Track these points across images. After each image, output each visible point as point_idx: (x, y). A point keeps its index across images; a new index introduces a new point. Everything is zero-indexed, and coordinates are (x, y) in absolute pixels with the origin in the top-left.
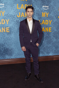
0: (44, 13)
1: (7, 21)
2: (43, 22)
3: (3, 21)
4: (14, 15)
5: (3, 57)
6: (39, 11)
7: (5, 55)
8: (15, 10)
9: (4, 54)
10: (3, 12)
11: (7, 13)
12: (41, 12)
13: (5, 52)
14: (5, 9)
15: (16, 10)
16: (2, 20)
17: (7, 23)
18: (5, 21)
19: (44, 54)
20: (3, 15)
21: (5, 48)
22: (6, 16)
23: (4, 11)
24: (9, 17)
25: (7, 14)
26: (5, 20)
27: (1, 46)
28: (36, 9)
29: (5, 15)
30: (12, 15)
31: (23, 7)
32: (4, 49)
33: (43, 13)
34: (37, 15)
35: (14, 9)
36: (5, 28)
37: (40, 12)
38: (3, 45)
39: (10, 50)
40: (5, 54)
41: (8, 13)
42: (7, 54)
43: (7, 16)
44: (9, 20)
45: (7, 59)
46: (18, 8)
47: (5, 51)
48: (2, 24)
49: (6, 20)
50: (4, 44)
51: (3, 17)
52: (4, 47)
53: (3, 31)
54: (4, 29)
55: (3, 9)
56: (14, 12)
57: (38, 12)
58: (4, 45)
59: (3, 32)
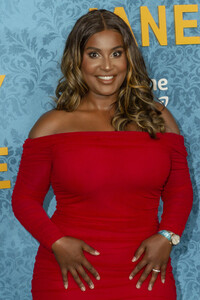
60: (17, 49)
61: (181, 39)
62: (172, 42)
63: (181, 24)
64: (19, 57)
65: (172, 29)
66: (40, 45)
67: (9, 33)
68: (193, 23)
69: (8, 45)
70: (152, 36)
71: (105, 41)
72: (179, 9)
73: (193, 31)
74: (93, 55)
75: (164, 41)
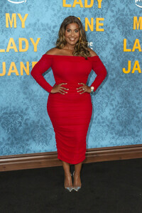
0: (138, 19)
1: (35, 41)
2: (137, 45)
3: (24, 43)
4: (54, 24)
5: (23, 147)
6: (125, 13)
7: (28, 143)
8: (56, 12)
9: (25, 137)
10: (23, 15)
11: (33, 21)
12: (131, 15)
13: (27, 134)
14: (29, 7)
15: (59, 11)
16: (21, 40)
17: (35, 50)
18: (30, 42)
19: (138, 139)
20: (23, 26)
21: (29, 122)
22: (30, 30)
23: (26, 15)
24: (39, 30)
25: (35, 24)
26: (28, 39)
27: (17, 115)
28: (117, 6)
29: (30, 24)
30: (47, 24)
31: (81, 3)
32: (26, 124)
33: (135, 18)
34: (118, 26)
35: (54, 7)
36: (28, 63)
37: (127, 15)
38: (22, 112)
39: (42, 126)
40: (27, 140)
41: (38, 20)
42: (34, 138)
43: (34, 30)
44: (39, 39)
45: (32, 153)
46: (65, 5)
47: (28, 128)
48: (21, 50)
49: (32, 39)
50: (26, 109)
51: (24, 32)
52: (25, 117)
53: (24, 71)
54: (26, 66)
55: (22, 9)
56: (55, 15)
57: (122, 15)
58: (25, 114)
59: (22, 73)
60: (44, 30)
61: (98, 29)
62: (95, 30)
63: (98, 24)
64: (45, 32)
65: (95, 26)
66: (52, 29)
67: (42, 24)
68: (102, 24)
69: (42, 28)
70: (89, 28)
71: (73, 27)
72: (98, 19)
73: (102, 27)
74: (69, 31)
75: (92, 30)
